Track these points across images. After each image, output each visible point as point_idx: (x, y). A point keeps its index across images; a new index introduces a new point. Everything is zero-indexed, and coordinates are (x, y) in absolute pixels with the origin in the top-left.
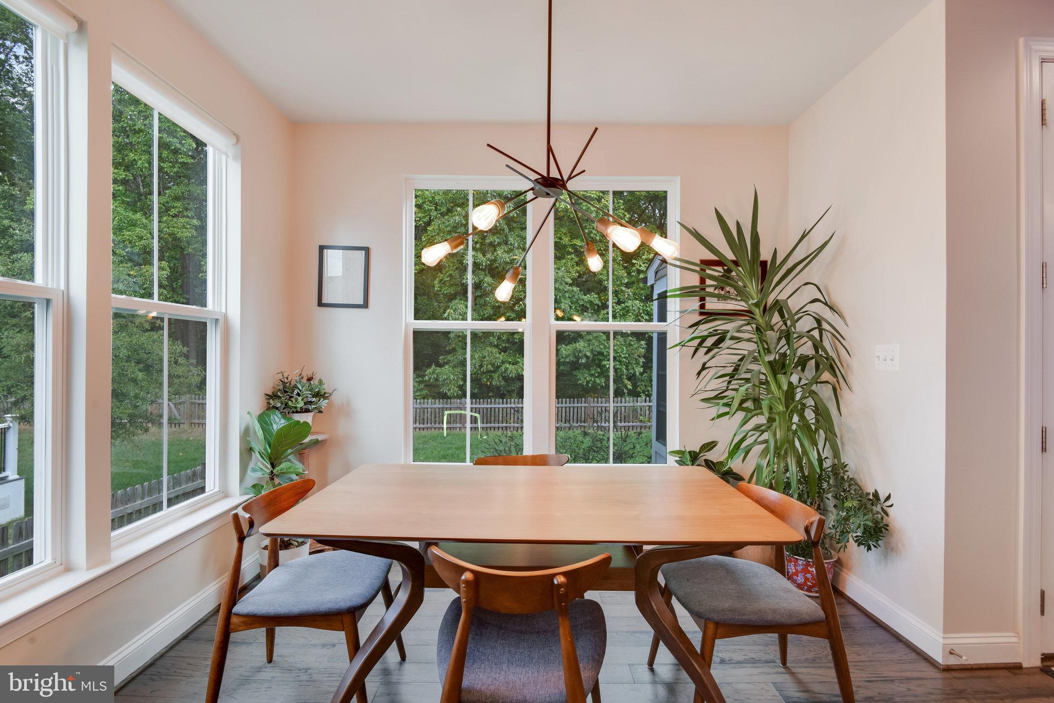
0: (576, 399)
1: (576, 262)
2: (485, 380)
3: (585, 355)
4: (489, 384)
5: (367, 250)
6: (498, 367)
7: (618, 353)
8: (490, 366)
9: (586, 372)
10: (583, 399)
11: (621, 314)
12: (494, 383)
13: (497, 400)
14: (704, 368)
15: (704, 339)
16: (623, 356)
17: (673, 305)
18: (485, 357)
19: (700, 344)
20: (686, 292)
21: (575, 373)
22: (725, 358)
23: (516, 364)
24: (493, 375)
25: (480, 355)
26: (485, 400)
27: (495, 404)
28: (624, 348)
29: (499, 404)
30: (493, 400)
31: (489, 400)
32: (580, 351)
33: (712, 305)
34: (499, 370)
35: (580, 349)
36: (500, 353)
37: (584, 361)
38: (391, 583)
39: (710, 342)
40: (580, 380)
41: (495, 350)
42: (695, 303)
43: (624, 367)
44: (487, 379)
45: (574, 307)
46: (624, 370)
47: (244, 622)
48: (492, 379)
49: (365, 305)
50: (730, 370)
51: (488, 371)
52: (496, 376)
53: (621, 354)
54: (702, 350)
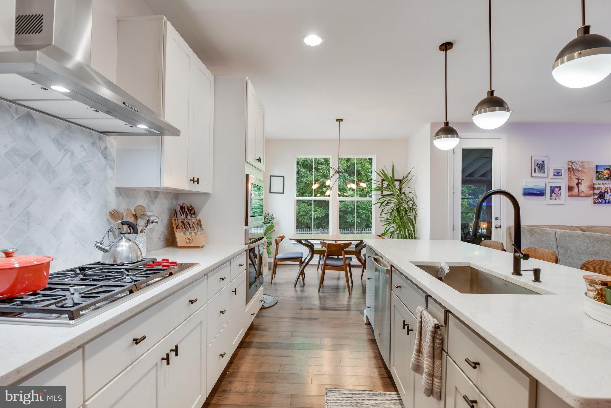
0: (346, 229)
1: (346, 161)
2: (301, 219)
3: (351, 207)
4: (302, 221)
5: (284, 177)
6: (308, 213)
7: (367, 206)
8: (304, 212)
9: (351, 215)
10: (349, 229)
11: (368, 186)
12: (305, 221)
13: (307, 229)
14: (382, 211)
15: (382, 203)
16: (369, 207)
17: (374, 193)
18: (301, 208)
19: (381, 204)
20: (378, 189)
21: (345, 216)
22: (388, 208)
23: (316, 212)
24: (305, 217)
25: (299, 207)
26: (301, 229)
27: (305, 231)
28: (370, 203)
29: (308, 231)
30: (305, 229)
31: (303, 229)
32: (348, 205)
33: (385, 192)
34: (308, 214)
35: (348, 204)
36: (308, 206)
37: (350, 210)
38: (302, 260)
39: (384, 204)
40: (348, 219)
41: (306, 205)
42: (380, 192)
43: (370, 213)
44: (302, 219)
45: (345, 183)
46: (370, 214)
47: (278, 261)
48: (304, 219)
49: (283, 193)
50: (390, 211)
51: (303, 215)
52: (306, 217)
53: (368, 206)
54: (382, 206)
